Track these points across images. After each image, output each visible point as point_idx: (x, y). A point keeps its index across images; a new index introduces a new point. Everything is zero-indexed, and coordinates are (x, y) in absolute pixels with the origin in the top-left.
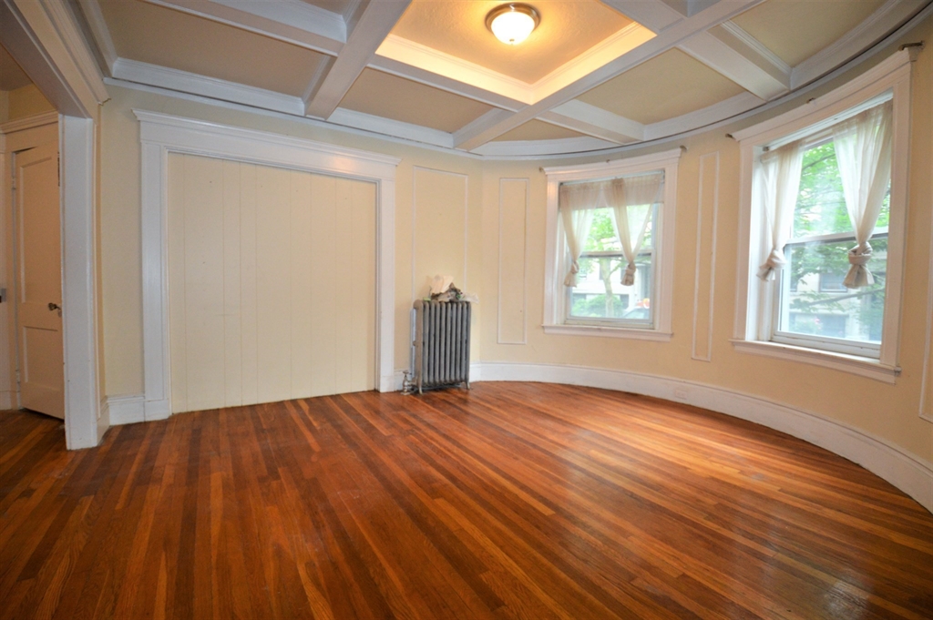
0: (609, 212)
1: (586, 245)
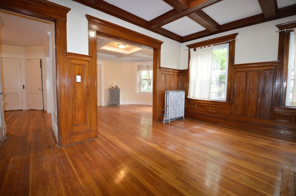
0: (146, 71)
1: (143, 77)
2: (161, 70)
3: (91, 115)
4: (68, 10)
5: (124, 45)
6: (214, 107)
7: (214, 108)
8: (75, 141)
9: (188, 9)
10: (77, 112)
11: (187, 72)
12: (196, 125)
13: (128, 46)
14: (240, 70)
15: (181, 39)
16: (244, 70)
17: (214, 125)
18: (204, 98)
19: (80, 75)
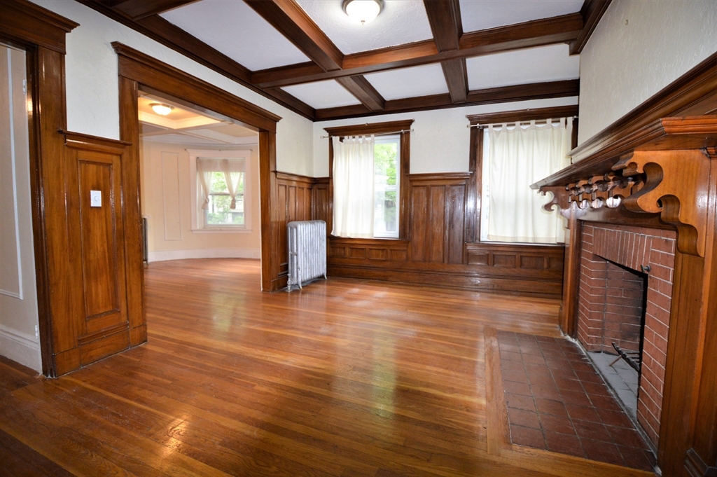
0: (222, 174)
1: (212, 189)
2: (278, 176)
3: (128, 287)
4: (71, 25)
5: (168, 106)
6: (379, 250)
7: (381, 253)
8: (91, 357)
9: (339, 69)
10: (93, 284)
11: (328, 183)
12: (353, 287)
13: (177, 111)
14: (418, 184)
15: (314, 115)
16: (424, 184)
17: (384, 283)
18: (363, 234)
19: (98, 190)
